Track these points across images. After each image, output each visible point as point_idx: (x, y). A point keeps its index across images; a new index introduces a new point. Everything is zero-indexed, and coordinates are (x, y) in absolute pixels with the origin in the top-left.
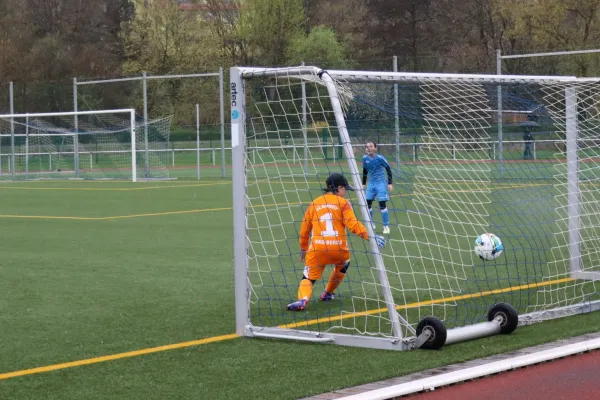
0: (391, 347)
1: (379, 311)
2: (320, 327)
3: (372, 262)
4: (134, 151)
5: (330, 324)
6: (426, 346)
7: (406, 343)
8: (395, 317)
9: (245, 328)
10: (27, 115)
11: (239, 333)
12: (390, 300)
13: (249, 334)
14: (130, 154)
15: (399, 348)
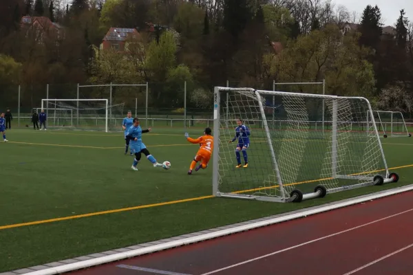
0: (280, 201)
1: (276, 186)
2: (250, 193)
3: (274, 167)
4: (107, 118)
5: (254, 192)
6: (294, 201)
7: (286, 200)
8: (282, 189)
9: (217, 193)
10: (56, 100)
11: (214, 195)
12: (281, 182)
13: (218, 196)
14: (105, 120)
15: (283, 201)
